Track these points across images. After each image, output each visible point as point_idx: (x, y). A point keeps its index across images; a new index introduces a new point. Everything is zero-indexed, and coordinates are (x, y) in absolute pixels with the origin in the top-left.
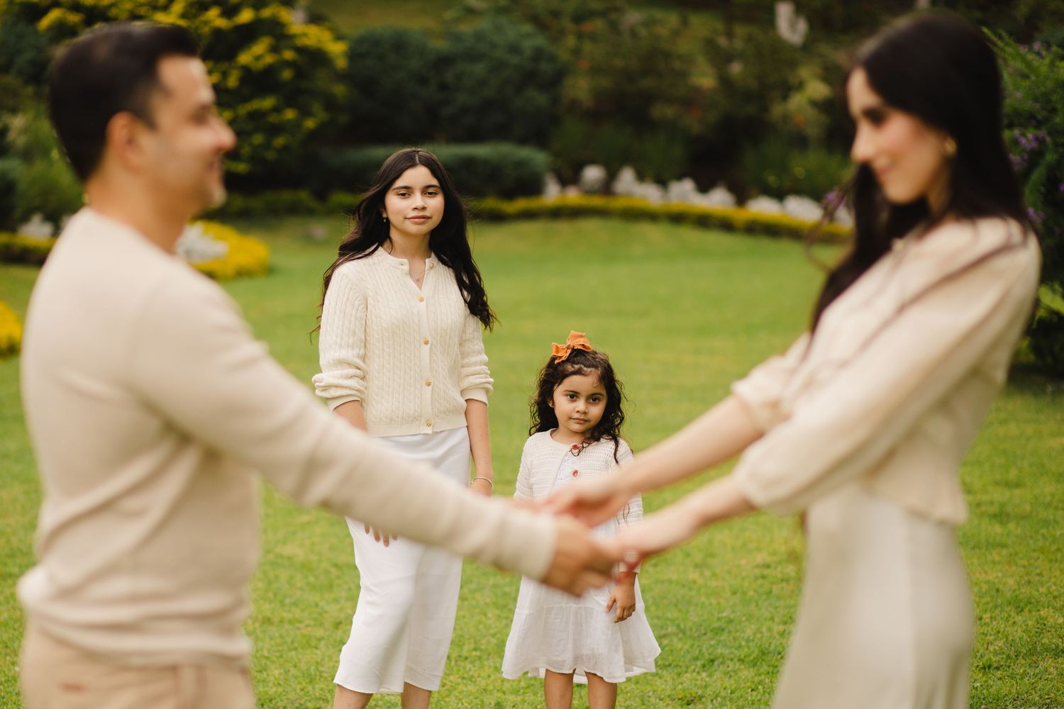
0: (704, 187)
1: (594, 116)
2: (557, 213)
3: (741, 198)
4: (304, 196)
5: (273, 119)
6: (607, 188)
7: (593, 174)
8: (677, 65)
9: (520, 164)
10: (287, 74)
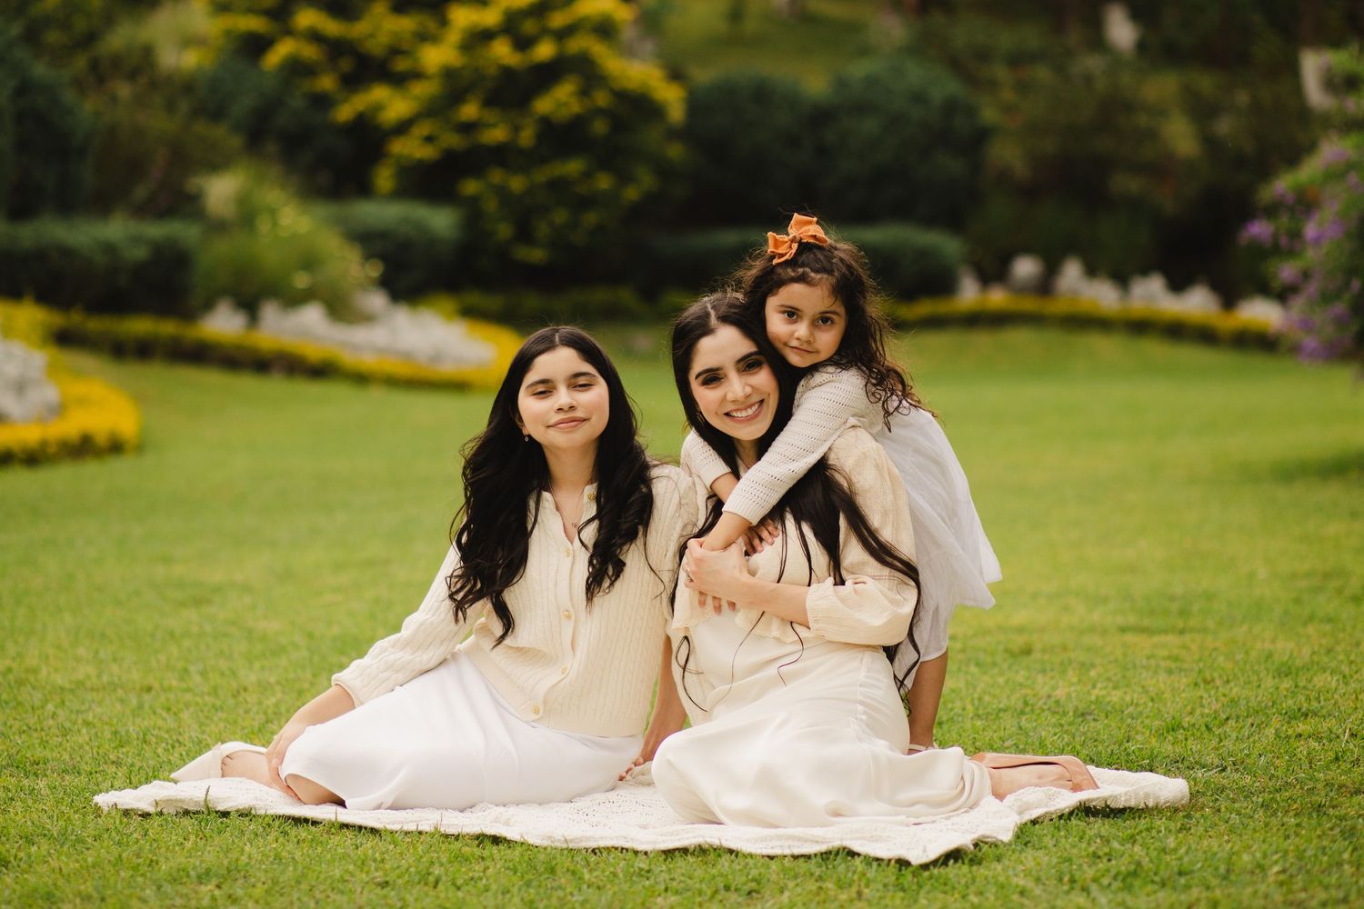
0: (1178, 284)
1: (1030, 192)
2: (977, 320)
3: (1229, 298)
4: (626, 296)
5: (582, 189)
6: (1044, 286)
7: (1025, 268)
8: (1143, 120)
9: (923, 254)
10: (600, 127)
